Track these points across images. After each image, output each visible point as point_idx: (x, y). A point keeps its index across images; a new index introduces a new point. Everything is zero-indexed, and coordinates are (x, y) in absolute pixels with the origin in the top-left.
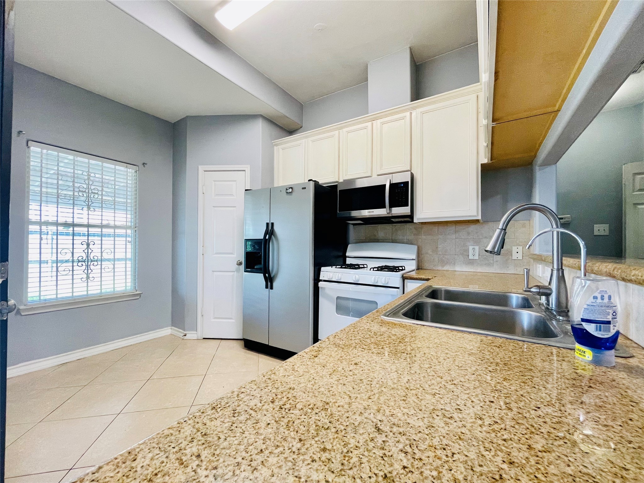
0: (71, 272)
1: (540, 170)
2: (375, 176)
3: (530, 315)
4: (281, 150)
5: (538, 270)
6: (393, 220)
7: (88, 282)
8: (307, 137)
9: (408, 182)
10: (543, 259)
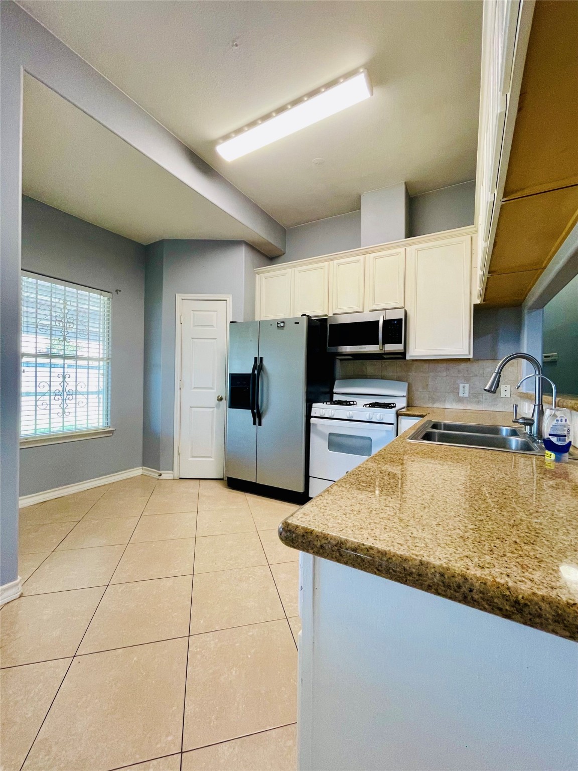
0: (49, 406)
1: (529, 313)
2: (366, 311)
3: (517, 440)
4: (264, 278)
5: (524, 407)
6: (385, 356)
7: (63, 418)
8: (294, 267)
9: (401, 319)
10: (529, 397)
